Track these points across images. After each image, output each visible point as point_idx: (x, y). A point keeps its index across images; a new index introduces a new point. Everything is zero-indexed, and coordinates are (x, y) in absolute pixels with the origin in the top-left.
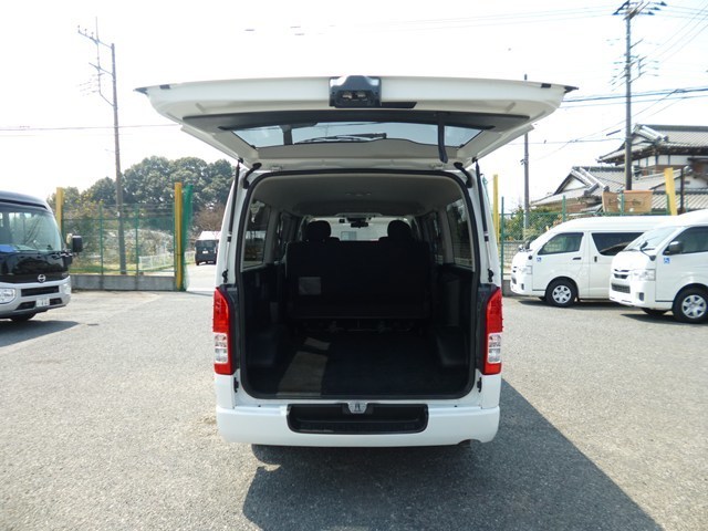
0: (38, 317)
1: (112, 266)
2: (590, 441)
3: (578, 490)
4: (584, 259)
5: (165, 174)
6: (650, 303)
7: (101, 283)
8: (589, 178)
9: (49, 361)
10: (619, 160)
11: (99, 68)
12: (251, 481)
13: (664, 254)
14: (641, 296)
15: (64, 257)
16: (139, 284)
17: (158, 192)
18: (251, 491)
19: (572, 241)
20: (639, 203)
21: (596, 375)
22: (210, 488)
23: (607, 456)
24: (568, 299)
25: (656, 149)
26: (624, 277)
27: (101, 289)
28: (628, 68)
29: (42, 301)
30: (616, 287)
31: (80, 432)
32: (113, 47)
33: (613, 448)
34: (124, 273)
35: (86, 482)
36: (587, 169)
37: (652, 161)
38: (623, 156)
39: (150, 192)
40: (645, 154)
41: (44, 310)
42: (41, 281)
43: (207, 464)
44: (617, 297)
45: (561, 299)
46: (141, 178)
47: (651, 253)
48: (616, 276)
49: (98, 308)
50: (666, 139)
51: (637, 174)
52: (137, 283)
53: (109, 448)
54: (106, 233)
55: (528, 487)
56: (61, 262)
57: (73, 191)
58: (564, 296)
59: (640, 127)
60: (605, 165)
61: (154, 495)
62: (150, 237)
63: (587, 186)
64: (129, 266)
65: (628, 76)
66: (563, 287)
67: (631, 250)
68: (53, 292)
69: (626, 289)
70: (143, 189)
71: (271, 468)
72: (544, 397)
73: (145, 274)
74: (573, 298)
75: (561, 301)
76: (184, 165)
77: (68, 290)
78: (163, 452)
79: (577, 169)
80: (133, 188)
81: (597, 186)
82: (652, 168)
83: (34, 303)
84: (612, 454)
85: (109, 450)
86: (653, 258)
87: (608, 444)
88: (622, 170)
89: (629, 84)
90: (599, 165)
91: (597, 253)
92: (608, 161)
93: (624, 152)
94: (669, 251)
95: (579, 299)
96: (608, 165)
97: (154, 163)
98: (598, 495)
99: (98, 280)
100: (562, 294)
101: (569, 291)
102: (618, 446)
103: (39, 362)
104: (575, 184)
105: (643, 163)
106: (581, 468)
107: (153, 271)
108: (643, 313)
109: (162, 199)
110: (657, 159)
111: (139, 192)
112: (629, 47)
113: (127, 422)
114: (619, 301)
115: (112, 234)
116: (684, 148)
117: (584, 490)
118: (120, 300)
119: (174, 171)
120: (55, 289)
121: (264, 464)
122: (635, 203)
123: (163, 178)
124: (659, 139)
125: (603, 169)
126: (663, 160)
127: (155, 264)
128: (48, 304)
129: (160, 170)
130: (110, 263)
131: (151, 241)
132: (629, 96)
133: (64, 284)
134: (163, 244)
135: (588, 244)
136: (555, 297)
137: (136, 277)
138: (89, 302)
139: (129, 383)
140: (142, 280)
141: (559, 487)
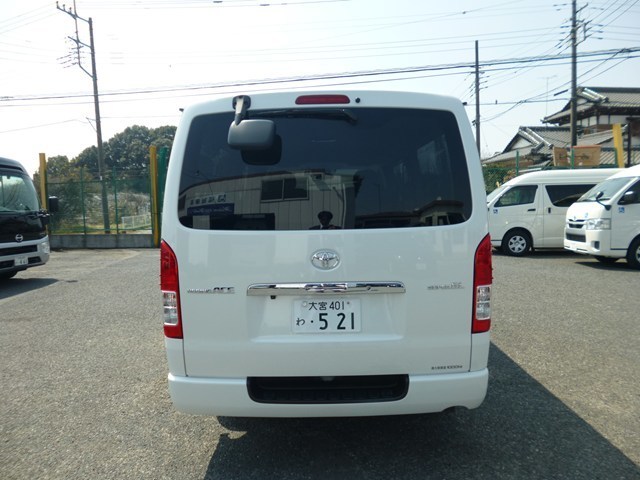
0: (20, 275)
1: (98, 227)
2: (575, 397)
3: (574, 458)
4: (539, 211)
5: (146, 142)
6: (604, 251)
7: (84, 242)
8: (535, 137)
9: (20, 319)
10: (563, 120)
11: (78, 41)
12: (211, 453)
13: (619, 203)
14: (596, 244)
15: (41, 217)
16: (119, 243)
17: (140, 159)
18: (211, 466)
19: (526, 194)
20: (587, 157)
21: (565, 323)
22: (166, 462)
23: (596, 416)
24: (523, 248)
25: (598, 109)
26: (580, 226)
27: (84, 247)
28: (574, 32)
29: (20, 260)
30: (571, 237)
31: (37, 396)
32: (90, 22)
33: (601, 405)
34: (108, 232)
35: (31, 456)
36: (534, 129)
37: (593, 121)
38: (568, 116)
39: (132, 159)
40: (587, 114)
41: (23, 268)
42: (19, 241)
43: (165, 432)
44: (572, 245)
45: (517, 248)
46: (124, 146)
47: (607, 203)
48: (571, 226)
49: (78, 266)
50: (607, 100)
51: (580, 133)
52: (117, 241)
53: (63, 414)
54: (92, 196)
55: (518, 455)
56: (39, 222)
57: (63, 159)
58: (519, 246)
59: (583, 89)
60: (549, 125)
61: (103, 472)
62: (133, 199)
63: (534, 144)
64: (113, 226)
65: (574, 39)
66: (518, 238)
67: (585, 201)
68: (31, 251)
69: (582, 238)
70: (126, 156)
71: (235, 435)
72: (518, 347)
73: (128, 233)
74: (527, 248)
75: (516, 251)
76: (163, 133)
77: (47, 250)
78: (120, 418)
79: (524, 129)
80: (117, 155)
81: (543, 145)
82: (593, 127)
83: (12, 262)
84: (601, 412)
85: (62, 417)
86: (608, 208)
87: (594, 401)
88: (567, 129)
89: (574, 47)
90: (544, 125)
91: (551, 205)
92: (552, 122)
93: (569, 112)
94: (624, 201)
95: (533, 249)
96: (552, 125)
97: (136, 132)
98: (597, 464)
99: (81, 239)
100: (518, 244)
101: (524, 241)
102: (606, 402)
103: (10, 321)
104: (522, 144)
105: (585, 123)
106: (571, 429)
107: (134, 230)
108: (595, 260)
109: (144, 166)
110: (598, 119)
111: (123, 159)
112: (575, 12)
113: (87, 383)
114: (574, 249)
115: (97, 198)
116: (623, 108)
117: (580, 458)
118: (100, 257)
119: (154, 139)
120: (33, 248)
121: (227, 431)
122: (585, 157)
123: (144, 146)
124: (601, 100)
125: (548, 129)
126: (604, 120)
127: (137, 224)
128: (27, 263)
129: (142, 139)
130: (96, 224)
131: (133, 204)
132: (574, 56)
133: (43, 243)
134: (145, 205)
135: (541, 196)
136: (511, 247)
137: (117, 236)
138: (71, 260)
139: (95, 340)
140: (122, 238)
141: (551, 454)
